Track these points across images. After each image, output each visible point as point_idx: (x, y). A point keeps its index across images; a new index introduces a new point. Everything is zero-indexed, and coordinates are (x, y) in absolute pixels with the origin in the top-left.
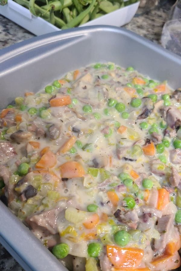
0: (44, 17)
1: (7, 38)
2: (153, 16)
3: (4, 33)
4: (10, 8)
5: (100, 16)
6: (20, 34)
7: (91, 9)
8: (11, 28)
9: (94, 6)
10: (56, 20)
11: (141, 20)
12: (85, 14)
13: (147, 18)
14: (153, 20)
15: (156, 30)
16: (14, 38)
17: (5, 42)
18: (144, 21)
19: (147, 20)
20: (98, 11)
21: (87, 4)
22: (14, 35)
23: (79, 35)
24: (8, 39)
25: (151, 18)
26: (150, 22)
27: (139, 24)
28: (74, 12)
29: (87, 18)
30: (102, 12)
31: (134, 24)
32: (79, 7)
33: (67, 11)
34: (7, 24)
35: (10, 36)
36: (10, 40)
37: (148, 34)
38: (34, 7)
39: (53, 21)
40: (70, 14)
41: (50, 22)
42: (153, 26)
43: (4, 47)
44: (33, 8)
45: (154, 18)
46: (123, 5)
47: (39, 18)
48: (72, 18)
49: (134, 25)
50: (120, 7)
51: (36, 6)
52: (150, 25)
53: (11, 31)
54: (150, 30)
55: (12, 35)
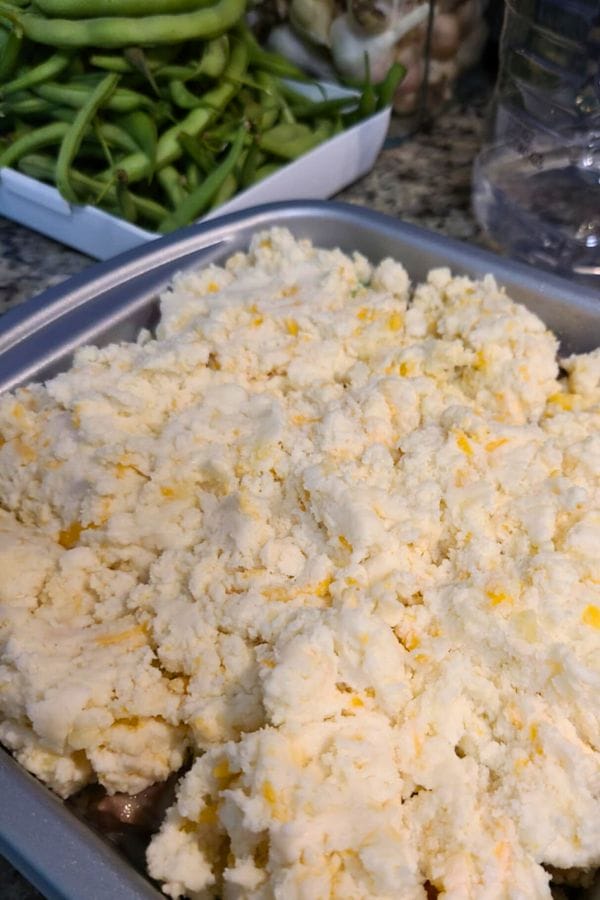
0: (105, 205)
1: (15, 274)
2: (445, 135)
3: (5, 262)
4: (11, 193)
5: (271, 172)
6: (53, 258)
7: (236, 158)
8: (25, 244)
9: (245, 147)
10: (137, 206)
11: (407, 155)
12: (222, 175)
13: (425, 144)
14: (446, 148)
15: (456, 178)
16: (35, 273)
17: (11, 290)
18: (417, 155)
19: (429, 150)
20: (259, 158)
21: (224, 147)
22: (36, 264)
23: (207, 245)
24: (19, 279)
25: (442, 142)
26: (436, 155)
27: (402, 168)
28: (193, 175)
29: (230, 185)
30: (276, 160)
31: (389, 168)
32: (204, 158)
33: (169, 176)
34: (14, 234)
35: (24, 269)
36: (24, 281)
37: (434, 194)
38: (71, 179)
39: (131, 211)
40: (178, 182)
41: (121, 215)
42: (450, 165)
43: (10, 304)
44: (67, 186)
45: (449, 141)
46: (340, 124)
47: (91, 210)
48: (186, 194)
49: (388, 175)
50: (331, 134)
51: (78, 176)
52: (436, 163)
53: (27, 254)
54: (438, 179)
55: (29, 264)
